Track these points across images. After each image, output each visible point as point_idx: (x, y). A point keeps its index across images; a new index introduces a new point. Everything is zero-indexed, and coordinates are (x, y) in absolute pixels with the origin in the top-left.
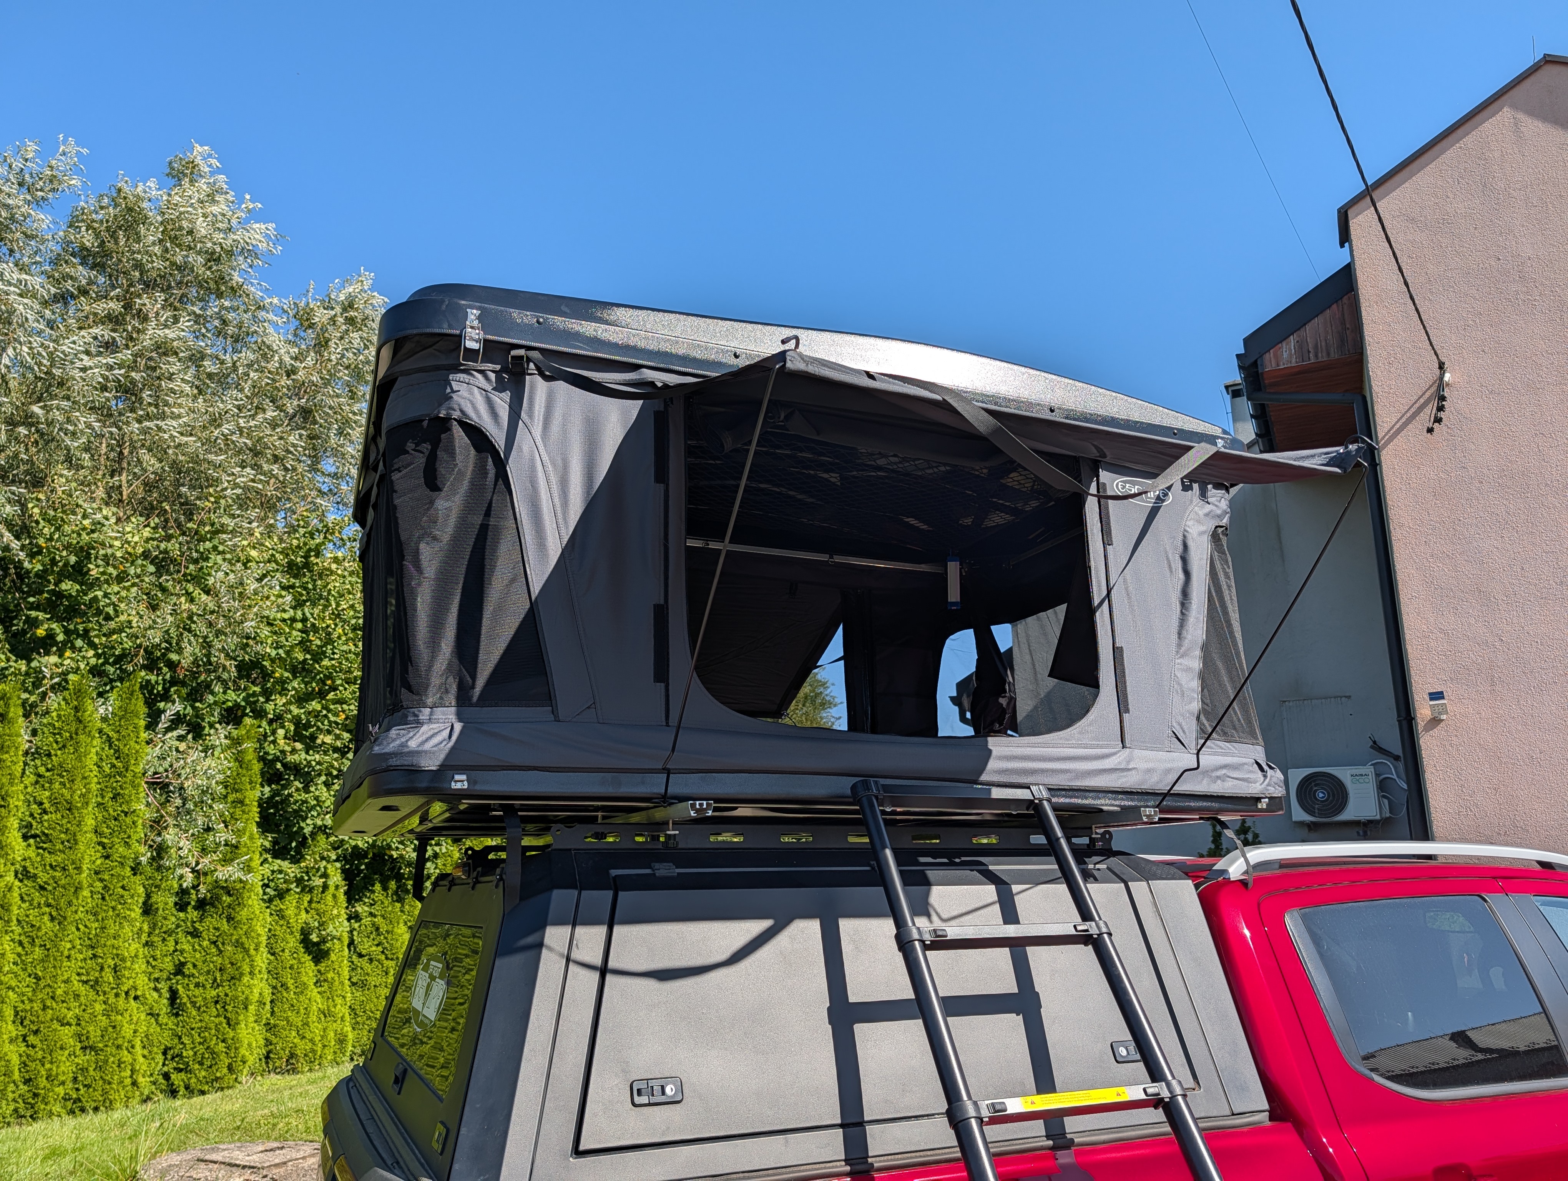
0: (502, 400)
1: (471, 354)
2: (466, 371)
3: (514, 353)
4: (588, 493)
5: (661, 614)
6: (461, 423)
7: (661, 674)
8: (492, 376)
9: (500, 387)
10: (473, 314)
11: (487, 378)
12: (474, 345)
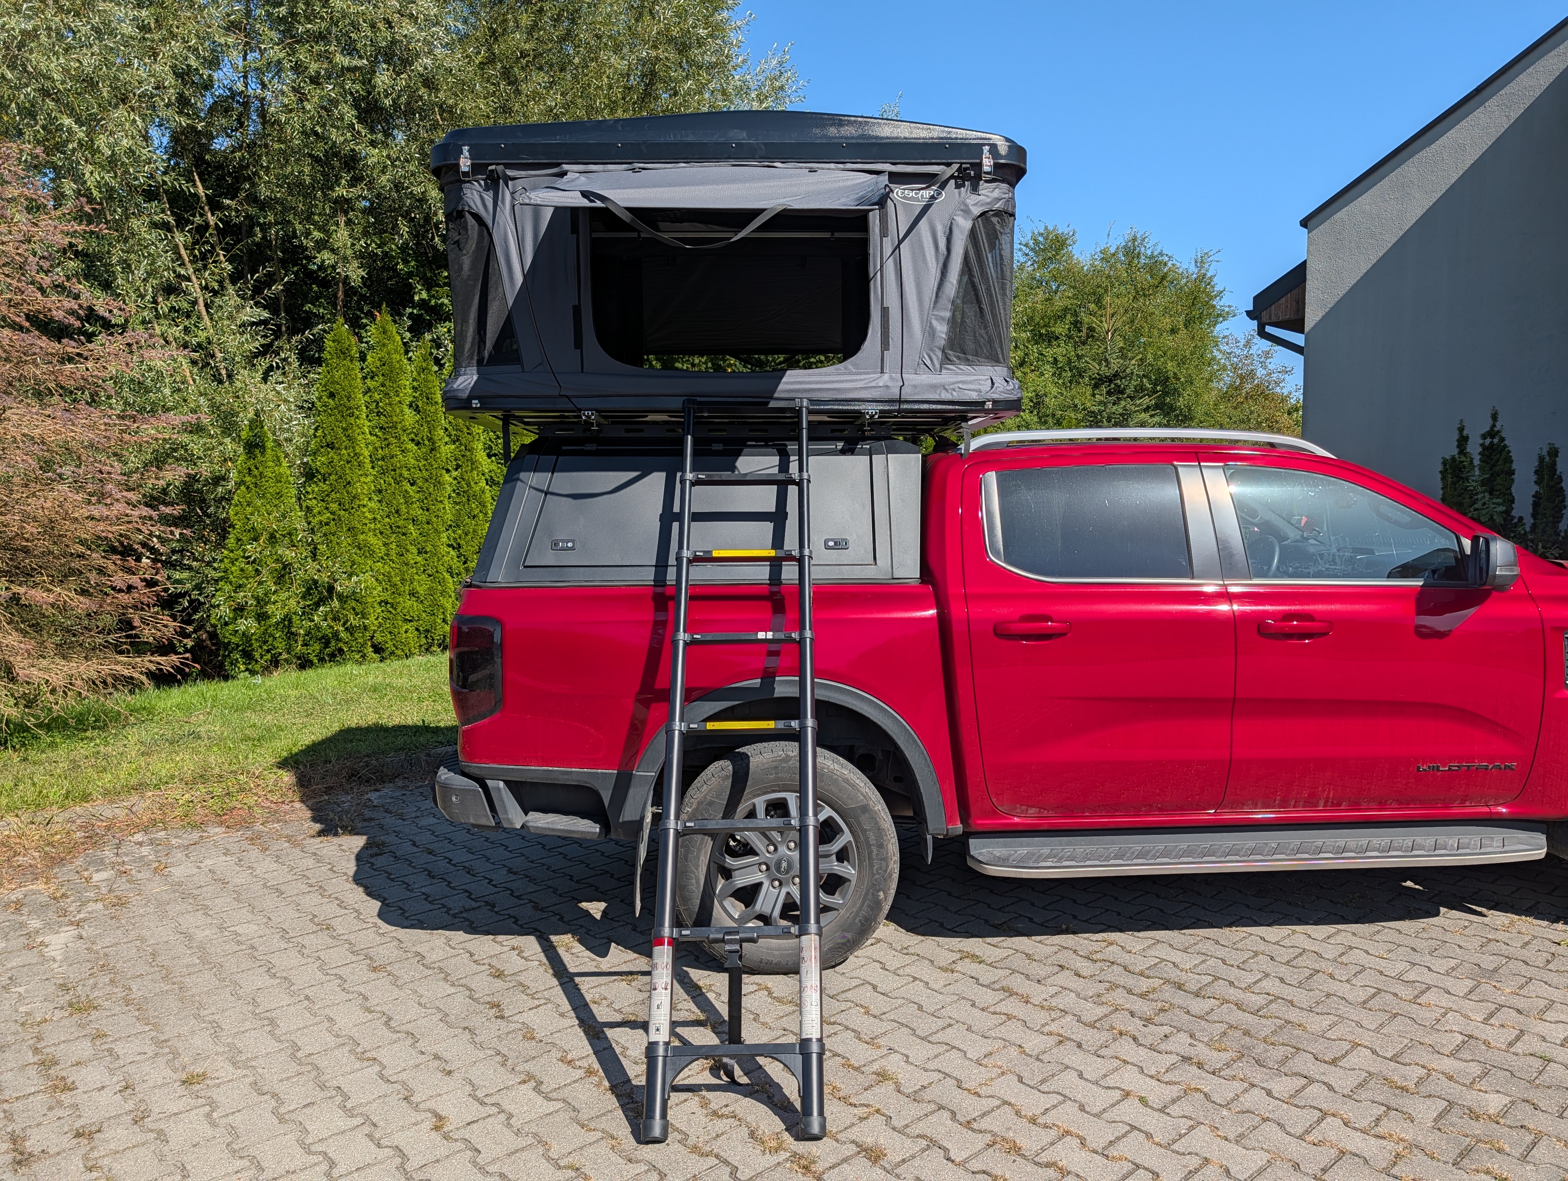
0: (488, 197)
1: (465, 174)
2: (469, 182)
3: (490, 168)
4: (534, 245)
5: (577, 310)
6: (470, 213)
7: (578, 343)
8: (482, 182)
9: (487, 189)
10: (466, 149)
11: (480, 184)
12: (466, 169)
